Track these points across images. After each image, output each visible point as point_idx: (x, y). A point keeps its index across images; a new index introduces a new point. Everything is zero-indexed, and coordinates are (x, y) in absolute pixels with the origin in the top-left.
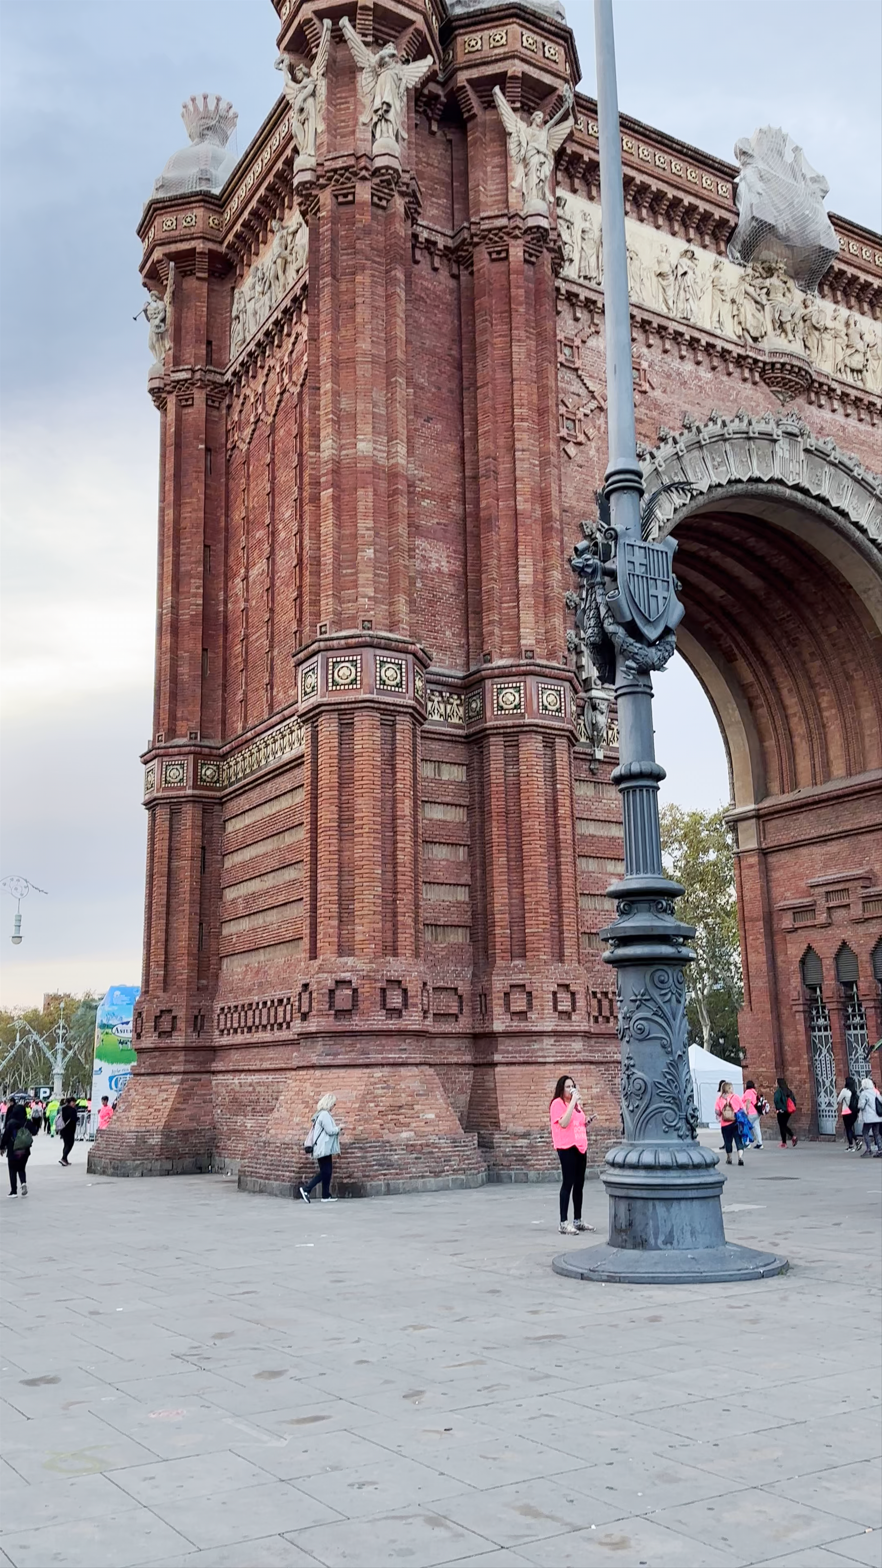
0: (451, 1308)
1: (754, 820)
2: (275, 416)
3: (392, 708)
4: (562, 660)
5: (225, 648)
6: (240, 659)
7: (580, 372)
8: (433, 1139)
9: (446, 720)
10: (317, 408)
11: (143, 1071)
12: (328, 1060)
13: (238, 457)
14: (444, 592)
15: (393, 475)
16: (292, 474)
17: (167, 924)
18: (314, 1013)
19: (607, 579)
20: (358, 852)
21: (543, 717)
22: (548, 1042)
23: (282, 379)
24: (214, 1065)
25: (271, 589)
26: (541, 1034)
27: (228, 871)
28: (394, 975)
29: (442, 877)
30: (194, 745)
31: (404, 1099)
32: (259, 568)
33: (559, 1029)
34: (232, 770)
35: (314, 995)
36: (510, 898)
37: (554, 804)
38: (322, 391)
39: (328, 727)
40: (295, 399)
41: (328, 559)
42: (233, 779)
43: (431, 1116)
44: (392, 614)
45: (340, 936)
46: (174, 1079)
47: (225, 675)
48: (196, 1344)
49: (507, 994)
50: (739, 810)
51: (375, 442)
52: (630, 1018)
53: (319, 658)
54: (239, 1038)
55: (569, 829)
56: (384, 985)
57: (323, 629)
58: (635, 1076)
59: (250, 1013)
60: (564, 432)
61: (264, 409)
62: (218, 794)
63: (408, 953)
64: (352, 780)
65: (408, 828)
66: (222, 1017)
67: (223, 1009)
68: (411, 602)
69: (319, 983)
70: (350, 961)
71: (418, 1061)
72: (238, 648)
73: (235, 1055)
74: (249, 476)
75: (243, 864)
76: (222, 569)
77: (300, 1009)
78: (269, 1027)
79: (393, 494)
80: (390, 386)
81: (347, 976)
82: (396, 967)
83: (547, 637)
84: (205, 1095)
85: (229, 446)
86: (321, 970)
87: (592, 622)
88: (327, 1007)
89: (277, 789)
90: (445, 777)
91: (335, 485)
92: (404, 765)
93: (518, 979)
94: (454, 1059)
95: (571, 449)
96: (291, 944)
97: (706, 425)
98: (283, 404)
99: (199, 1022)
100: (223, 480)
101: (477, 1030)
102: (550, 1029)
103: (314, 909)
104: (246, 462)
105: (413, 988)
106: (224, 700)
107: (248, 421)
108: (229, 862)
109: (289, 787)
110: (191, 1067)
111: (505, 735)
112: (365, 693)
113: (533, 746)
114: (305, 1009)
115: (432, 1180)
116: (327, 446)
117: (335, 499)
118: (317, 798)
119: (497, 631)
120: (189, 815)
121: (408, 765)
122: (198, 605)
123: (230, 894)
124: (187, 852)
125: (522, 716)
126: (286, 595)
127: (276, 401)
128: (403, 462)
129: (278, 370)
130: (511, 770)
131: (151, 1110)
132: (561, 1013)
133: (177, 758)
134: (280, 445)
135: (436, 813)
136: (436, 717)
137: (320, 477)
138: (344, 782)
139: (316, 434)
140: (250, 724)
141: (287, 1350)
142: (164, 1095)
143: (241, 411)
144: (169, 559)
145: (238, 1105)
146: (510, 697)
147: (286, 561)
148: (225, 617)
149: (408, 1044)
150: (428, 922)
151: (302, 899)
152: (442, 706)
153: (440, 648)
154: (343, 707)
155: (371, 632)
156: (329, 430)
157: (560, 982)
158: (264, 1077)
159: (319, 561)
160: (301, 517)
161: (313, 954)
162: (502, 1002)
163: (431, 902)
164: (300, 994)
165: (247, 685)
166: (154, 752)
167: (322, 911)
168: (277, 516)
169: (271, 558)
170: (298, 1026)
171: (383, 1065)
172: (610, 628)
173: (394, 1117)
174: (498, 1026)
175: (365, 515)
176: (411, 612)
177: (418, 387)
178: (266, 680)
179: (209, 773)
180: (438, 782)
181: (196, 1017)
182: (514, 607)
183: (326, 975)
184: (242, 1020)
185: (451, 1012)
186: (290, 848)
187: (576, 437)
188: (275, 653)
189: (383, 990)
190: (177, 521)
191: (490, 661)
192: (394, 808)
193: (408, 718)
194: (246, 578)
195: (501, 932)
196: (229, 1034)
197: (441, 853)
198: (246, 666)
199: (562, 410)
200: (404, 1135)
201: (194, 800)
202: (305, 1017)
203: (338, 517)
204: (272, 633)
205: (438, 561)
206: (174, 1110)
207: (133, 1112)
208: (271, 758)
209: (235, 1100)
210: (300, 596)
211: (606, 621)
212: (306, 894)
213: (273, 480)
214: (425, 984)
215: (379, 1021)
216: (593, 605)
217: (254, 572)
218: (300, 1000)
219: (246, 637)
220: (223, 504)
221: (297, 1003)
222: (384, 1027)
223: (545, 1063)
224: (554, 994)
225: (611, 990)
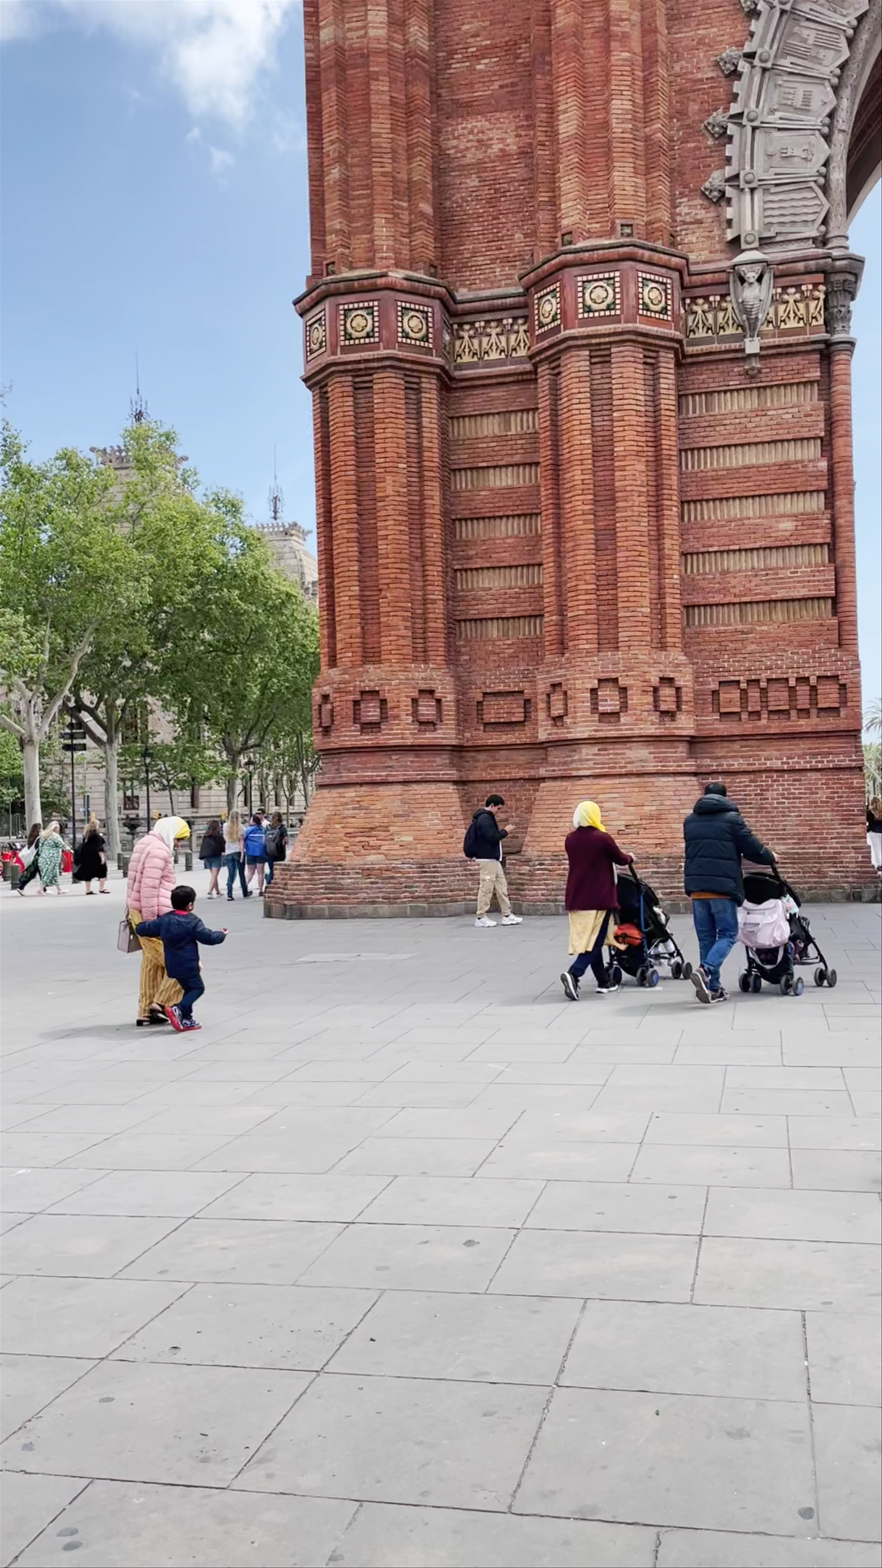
9: (508, 355)
22: (587, 752)
28: (368, 685)
31: (377, 819)
56: (358, 697)
63: (393, 658)
82: (374, 676)
90: (512, 431)
105: (394, 698)
115: (386, 906)
136: (494, 356)
152: (503, 339)
173: (363, 839)
185: (513, 719)
189: (356, 703)
200: (370, 858)
222: (359, 744)
223: (580, 777)
224: (593, 691)
225: (764, 676)
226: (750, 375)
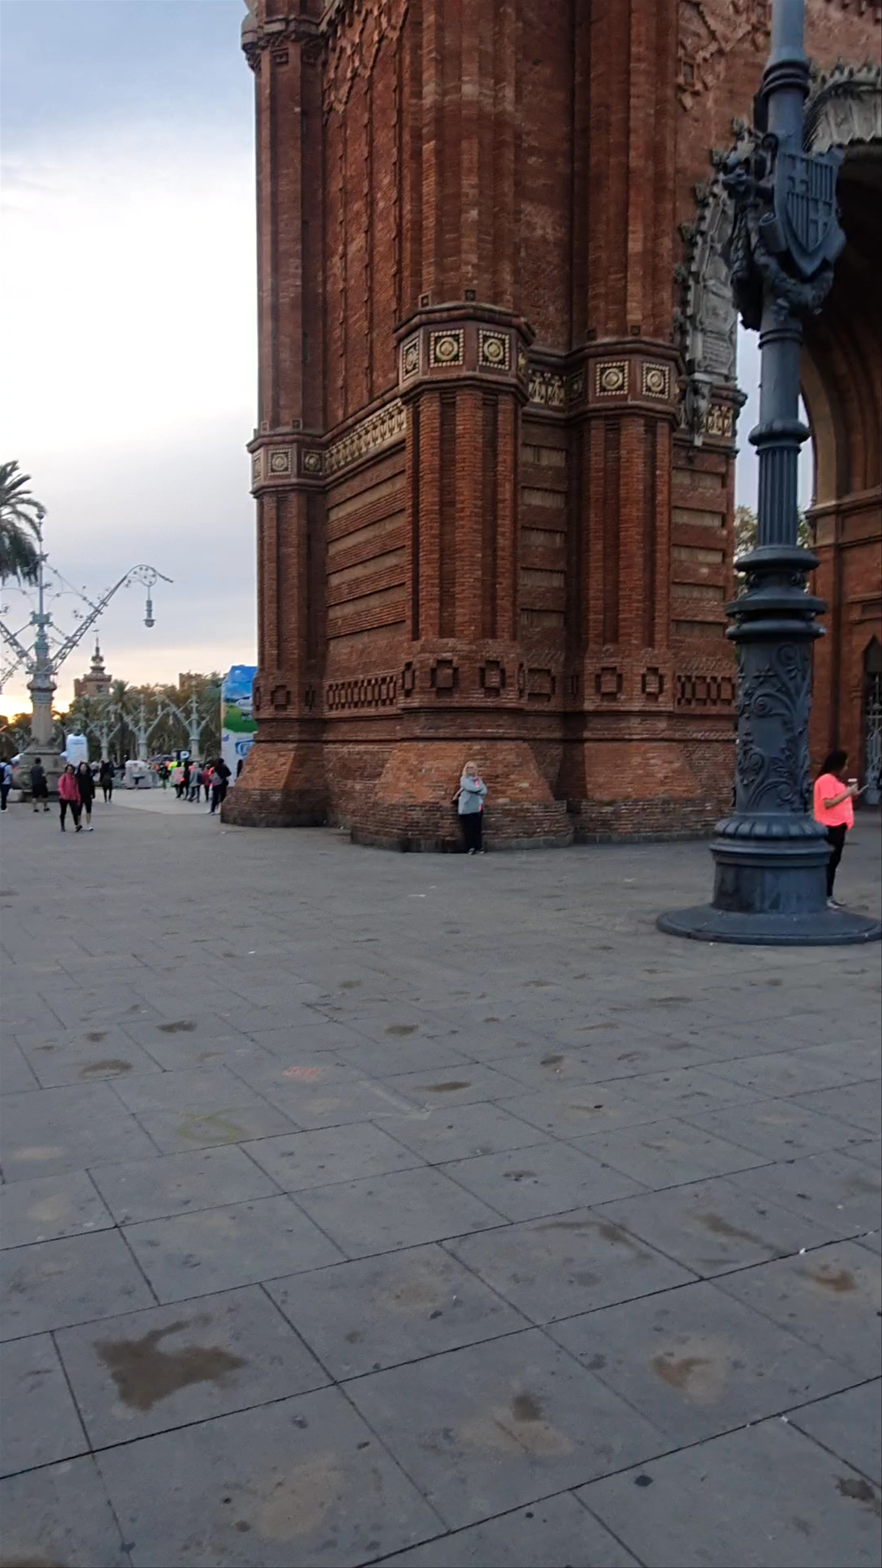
0: (566, 964)
1: (833, 517)
2: (372, 68)
3: (494, 386)
4: (668, 338)
5: (325, 335)
6: (339, 344)
7: (701, 8)
8: (527, 805)
9: (546, 402)
10: (419, 46)
11: (262, 739)
12: (431, 733)
13: (335, 121)
14: (549, 263)
15: (499, 123)
16: (391, 134)
17: (278, 608)
18: (417, 690)
19: (760, 201)
20: (459, 536)
21: (647, 399)
22: (635, 722)
23: (380, 24)
24: (325, 735)
25: (369, 266)
26: (629, 713)
27: (333, 558)
28: (493, 656)
29: (538, 563)
30: (297, 434)
31: (500, 769)
32: (359, 242)
33: (647, 709)
34: (334, 459)
35: (417, 673)
36: (605, 586)
37: (652, 490)
38: (425, 25)
39: (430, 408)
40: (394, 46)
41: (430, 222)
42: (335, 467)
43: (525, 785)
44: (495, 285)
45: (441, 617)
46: (291, 746)
47: (325, 360)
48: (325, 993)
49: (598, 677)
50: (820, 506)
51: (481, 85)
52: (752, 694)
53: (421, 332)
54: (347, 713)
55: (666, 516)
56: (483, 665)
57: (425, 301)
58: (752, 752)
59: (356, 690)
60: (681, 79)
61: (361, 61)
62: (322, 483)
63: (506, 636)
64: (453, 462)
65: (508, 512)
66: (331, 693)
67: (331, 686)
68: (516, 272)
69: (421, 662)
70: (451, 642)
71: (513, 735)
72: (338, 332)
73: (345, 727)
74: (346, 140)
75: (347, 552)
76: (319, 246)
77: (403, 686)
78: (374, 703)
79: (499, 145)
80: (498, 18)
81: (447, 655)
82: (494, 649)
83: (655, 313)
84: (317, 761)
85: (325, 108)
86: (423, 650)
87: (741, 254)
88: (429, 684)
89: (378, 477)
90: (544, 462)
91: (438, 136)
92: (505, 446)
93: (608, 662)
94: (545, 735)
95: (688, 101)
96: (392, 627)
97: (832, 75)
98: (381, 54)
99: (310, 697)
100: (320, 148)
101: (569, 709)
102: (637, 709)
103: (416, 592)
104: (343, 125)
105: (511, 669)
106: (325, 388)
107: (345, 78)
108: (333, 549)
109: (390, 475)
110: (305, 737)
111: (606, 417)
112: (468, 370)
113: (635, 430)
114: (408, 686)
115: (526, 840)
116: (429, 89)
117: (438, 152)
118: (418, 481)
119: (602, 305)
120: (294, 502)
121: (509, 448)
122: (297, 286)
123: (335, 580)
124: (294, 539)
125: (625, 398)
126: (386, 271)
127: (374, 51)
128: (510, 108)
129: (376, 13)
130: (611, 455)
131: (273, 772)
132: (650, 694)
133: (281, 446)
134: (378, 102)
135: (535, 500)
136: (537, 400)
137: (421, 129)
138: (446, 465)
139: (417, 78)
140: (350, 410)
141: (414, 1003)
142: (282, 760)
143: (337, 67)
144: (267, 238)
145: (348, 770)
146: (614, 377)
147: (384, 233)
148: (325, 301)
149: (505, 720)
150: (525, 607)
151: (403, 584)
152: (543, 388)
153: (542, 325)
154: (444, 385)
155: (474, 304)
156: (432, 71)
157: (649, 665)
158: (371, 747)
159: (421, 226)
160: (400, 181)
161: (416, 635)
162: (593, 684)
163: (527, 587)
164: (403, 673)
165: (346, 370)
166: (260, 441)
167: (424, 593)
168: (375, 184)
169: (369, 231)
170: (402, 702)
171: (482, 739)
172: (761, 259)
174: (588, 706)
175: (470, 170)
176: (516, 282)
177: (528, 24)
178: (366, 365)
179: (312, 461)
180: (537, 467)
181: (307, 693)
182: (620, 279)
183: (427, 655)
184: (349, 697)
185: (544, 692)
186: (390, 535)
187: (693, 85)
188: (375, 335)
189: (482, 670)
190: (274, 194)
191: (594, 338)
192: (495, 493)
193: (509, 398)
194: (344, 255)
195: (595, 618)
196: (337, 709)
197: (538, 539)
198: (345, 352)
199: (681, 52)
200: (501, 801)
201: (298, 488)
202: (408, 694)
203: (440, 173)
204: (372, 314)
205: (544, 228)
206: (291, 773)
207: (257, 773)
208: (372, 445)
209: (344, 766)
210: (399, 272)
211: (758, 252)
212: (407, 577)
213: (370, 143)
214: (521, 665)
215: (478, 698)
216: (743, 233)
217: (353, 248)
218: (403, 678)
219: (345, 319)
220: (320, 175)
221: (401, 681)
222: (483, 704)
223: (631, 740)
224: (644, 676)
225: (695, 674)
226: (690, 460)
